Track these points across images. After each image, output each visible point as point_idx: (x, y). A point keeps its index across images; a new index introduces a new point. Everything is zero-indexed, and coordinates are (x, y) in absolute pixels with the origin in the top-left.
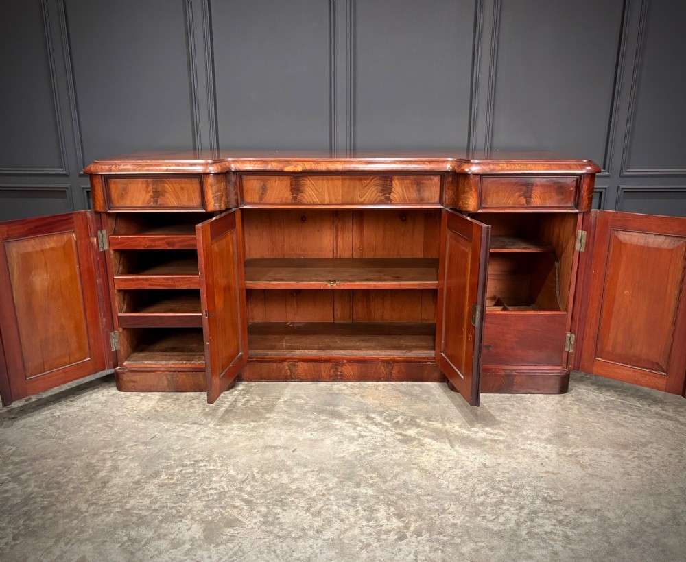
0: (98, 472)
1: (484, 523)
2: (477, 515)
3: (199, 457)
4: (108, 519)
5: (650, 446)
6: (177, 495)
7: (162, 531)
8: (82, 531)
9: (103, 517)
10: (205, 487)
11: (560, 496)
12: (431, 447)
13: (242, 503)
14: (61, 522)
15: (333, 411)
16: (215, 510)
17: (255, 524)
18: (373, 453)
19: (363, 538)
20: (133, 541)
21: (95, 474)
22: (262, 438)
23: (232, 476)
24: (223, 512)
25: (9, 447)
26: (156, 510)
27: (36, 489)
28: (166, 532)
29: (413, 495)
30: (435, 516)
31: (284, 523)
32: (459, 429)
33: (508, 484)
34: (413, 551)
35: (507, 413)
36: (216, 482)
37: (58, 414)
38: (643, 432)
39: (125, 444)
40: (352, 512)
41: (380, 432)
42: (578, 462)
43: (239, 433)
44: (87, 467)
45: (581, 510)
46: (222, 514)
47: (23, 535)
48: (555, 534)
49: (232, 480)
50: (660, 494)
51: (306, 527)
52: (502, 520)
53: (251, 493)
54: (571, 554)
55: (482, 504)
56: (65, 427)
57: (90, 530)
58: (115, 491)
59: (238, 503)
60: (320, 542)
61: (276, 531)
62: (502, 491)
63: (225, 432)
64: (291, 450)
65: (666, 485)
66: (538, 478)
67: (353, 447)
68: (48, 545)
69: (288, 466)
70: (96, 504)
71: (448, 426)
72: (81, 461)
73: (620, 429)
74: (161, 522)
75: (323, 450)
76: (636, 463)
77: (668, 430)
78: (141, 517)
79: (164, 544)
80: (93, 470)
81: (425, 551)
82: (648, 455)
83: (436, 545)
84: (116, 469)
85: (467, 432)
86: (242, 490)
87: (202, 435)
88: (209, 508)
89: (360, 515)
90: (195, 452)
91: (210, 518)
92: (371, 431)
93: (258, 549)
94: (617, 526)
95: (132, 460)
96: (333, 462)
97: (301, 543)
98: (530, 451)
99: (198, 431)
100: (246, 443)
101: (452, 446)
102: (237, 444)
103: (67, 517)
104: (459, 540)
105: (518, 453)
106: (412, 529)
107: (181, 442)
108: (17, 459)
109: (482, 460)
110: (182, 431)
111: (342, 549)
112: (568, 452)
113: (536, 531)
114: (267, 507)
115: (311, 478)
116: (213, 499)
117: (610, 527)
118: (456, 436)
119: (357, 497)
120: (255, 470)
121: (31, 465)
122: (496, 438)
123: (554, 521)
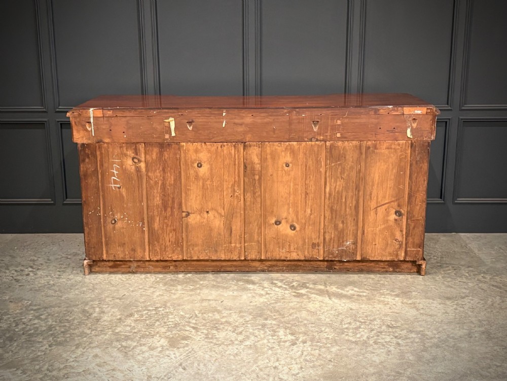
0: (91, 314)
1: (347, 338)
2: (343, 333)
3: (159, 305)
4: (105, 337)
5: (467, 298)
6: (147, 325)
7: (142, 342)
8: (91, 343)
9: (102, 336)
10: (165, 321)
11: (399, 324)
12: (315, 299)
13: (191, 329)
14: (76, 338)
15: (247, 280)
16: (174, 332)
17: (201, 338)
18: (276, 303)
19: (269, 344)
20: (126, 347)
21: (90, 315)
22: (199, 295)
23: (182, 315)
24: (179, 333)
25: (26, 302)
26: (135, 333)
27: (54, 323)
28: (144, 343)
29: (302, 324)
30: (315, 334)
31: (219, 338)
32: (336, 289)
33: (366, 318)
34: (301, 350)
35: (371, 280)
36: (172, 318)
37: (53, 283)
38: (464, 291)
39: (105, 299)
40: (262, 332)
41: (280, 291)
42: (415, 307)
43: (183, 292)
44: (83, 312)
45: (411, 331)
46: (178, 334)
47: (55, 345)
48: (391, 343)
49: (183, 317)
50: (465, 323)
51: (233, 339)
52: (358, 336)
53: (196, 324)
54: (399, 351)
55: (347, 328)
56: (60, 291)
57: (96, 342)
58: (106, 324)
59: (188, 328)
60: (242, 347)
61: (214, 341)
62: (361, 322)
63: (173, 292)
64: (220, 302)
65: (470, 318)
66: (386, 315)
67: (262, 300)
68: (72, 349)
69: (218, 310)
70: (96, 330)
71: (328, 288)
72: (78, 309)
73: (449, 289)
74: (140, 338)
75: (242, 301)
76: (454, 307)
77: (483, 289)
78: (126, 336)
79: (144, 348)
80: (88, 313)
81: (308, 350)
82: (463, 303)
83: (314, 348)
84: (103, 312)
85: (341, 291)
86: (189, 322)
87: (157, 293)
88: (169, 331)
89: (267, 334)
90: (154, 303)
91: (171, 336)
92: (274, 291)
93: (204, 350)
94: (431, 338)
95: (113, 308)
96: (249, 308)
97: (230, 347)
98: (383, 301)
99: (154, 292)
100: (188, 298)
101: (330, 299)
102: (182, 298)
103: (79, 336)
104: (330, 345)
105: (375, 302)
106: (300, 340)
107: (144, 298)
108: (35, 308)
109: (350, 306)
110: (143, 291)
111: (256, 349)
112: (410, 302)
113: (380, 341)
114: (207, 330)
115: (235, 316)
116: (171, 327)
117: (427, 339)
118: (333, 293)
119: (265, 325)
120: (197, 312)
121: (45, 311)
122: (361, 294)
123: (392, 337)
